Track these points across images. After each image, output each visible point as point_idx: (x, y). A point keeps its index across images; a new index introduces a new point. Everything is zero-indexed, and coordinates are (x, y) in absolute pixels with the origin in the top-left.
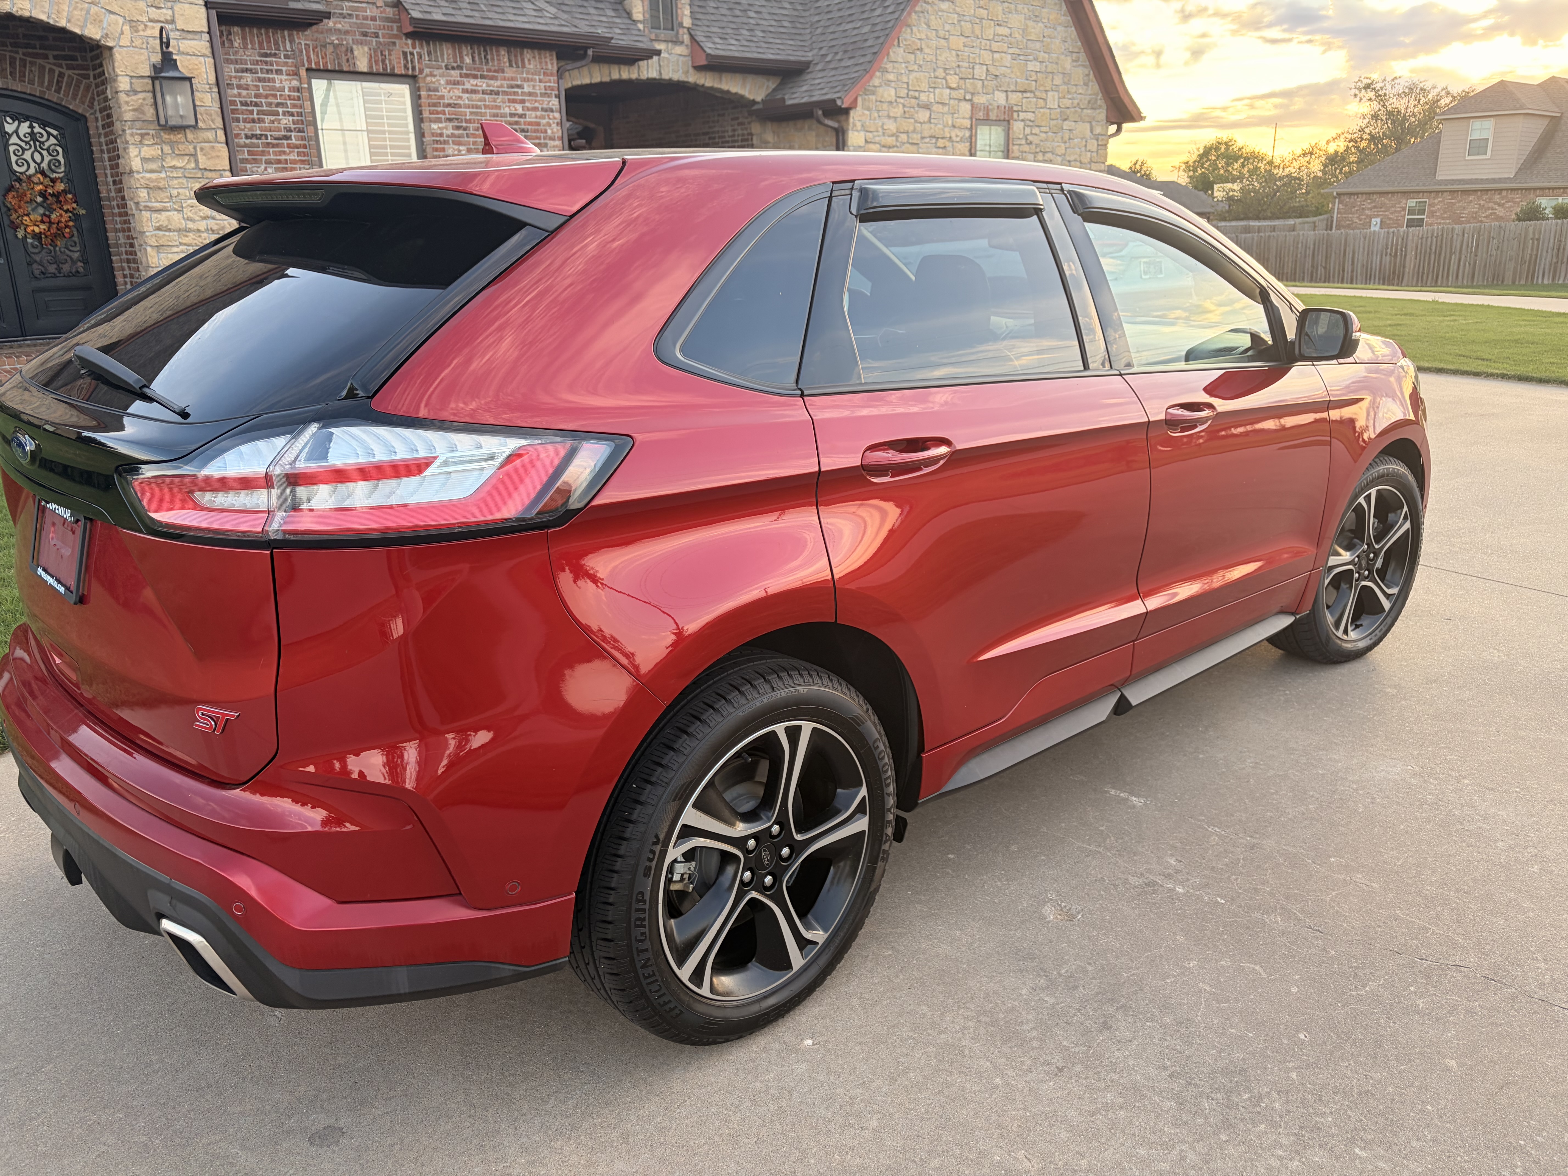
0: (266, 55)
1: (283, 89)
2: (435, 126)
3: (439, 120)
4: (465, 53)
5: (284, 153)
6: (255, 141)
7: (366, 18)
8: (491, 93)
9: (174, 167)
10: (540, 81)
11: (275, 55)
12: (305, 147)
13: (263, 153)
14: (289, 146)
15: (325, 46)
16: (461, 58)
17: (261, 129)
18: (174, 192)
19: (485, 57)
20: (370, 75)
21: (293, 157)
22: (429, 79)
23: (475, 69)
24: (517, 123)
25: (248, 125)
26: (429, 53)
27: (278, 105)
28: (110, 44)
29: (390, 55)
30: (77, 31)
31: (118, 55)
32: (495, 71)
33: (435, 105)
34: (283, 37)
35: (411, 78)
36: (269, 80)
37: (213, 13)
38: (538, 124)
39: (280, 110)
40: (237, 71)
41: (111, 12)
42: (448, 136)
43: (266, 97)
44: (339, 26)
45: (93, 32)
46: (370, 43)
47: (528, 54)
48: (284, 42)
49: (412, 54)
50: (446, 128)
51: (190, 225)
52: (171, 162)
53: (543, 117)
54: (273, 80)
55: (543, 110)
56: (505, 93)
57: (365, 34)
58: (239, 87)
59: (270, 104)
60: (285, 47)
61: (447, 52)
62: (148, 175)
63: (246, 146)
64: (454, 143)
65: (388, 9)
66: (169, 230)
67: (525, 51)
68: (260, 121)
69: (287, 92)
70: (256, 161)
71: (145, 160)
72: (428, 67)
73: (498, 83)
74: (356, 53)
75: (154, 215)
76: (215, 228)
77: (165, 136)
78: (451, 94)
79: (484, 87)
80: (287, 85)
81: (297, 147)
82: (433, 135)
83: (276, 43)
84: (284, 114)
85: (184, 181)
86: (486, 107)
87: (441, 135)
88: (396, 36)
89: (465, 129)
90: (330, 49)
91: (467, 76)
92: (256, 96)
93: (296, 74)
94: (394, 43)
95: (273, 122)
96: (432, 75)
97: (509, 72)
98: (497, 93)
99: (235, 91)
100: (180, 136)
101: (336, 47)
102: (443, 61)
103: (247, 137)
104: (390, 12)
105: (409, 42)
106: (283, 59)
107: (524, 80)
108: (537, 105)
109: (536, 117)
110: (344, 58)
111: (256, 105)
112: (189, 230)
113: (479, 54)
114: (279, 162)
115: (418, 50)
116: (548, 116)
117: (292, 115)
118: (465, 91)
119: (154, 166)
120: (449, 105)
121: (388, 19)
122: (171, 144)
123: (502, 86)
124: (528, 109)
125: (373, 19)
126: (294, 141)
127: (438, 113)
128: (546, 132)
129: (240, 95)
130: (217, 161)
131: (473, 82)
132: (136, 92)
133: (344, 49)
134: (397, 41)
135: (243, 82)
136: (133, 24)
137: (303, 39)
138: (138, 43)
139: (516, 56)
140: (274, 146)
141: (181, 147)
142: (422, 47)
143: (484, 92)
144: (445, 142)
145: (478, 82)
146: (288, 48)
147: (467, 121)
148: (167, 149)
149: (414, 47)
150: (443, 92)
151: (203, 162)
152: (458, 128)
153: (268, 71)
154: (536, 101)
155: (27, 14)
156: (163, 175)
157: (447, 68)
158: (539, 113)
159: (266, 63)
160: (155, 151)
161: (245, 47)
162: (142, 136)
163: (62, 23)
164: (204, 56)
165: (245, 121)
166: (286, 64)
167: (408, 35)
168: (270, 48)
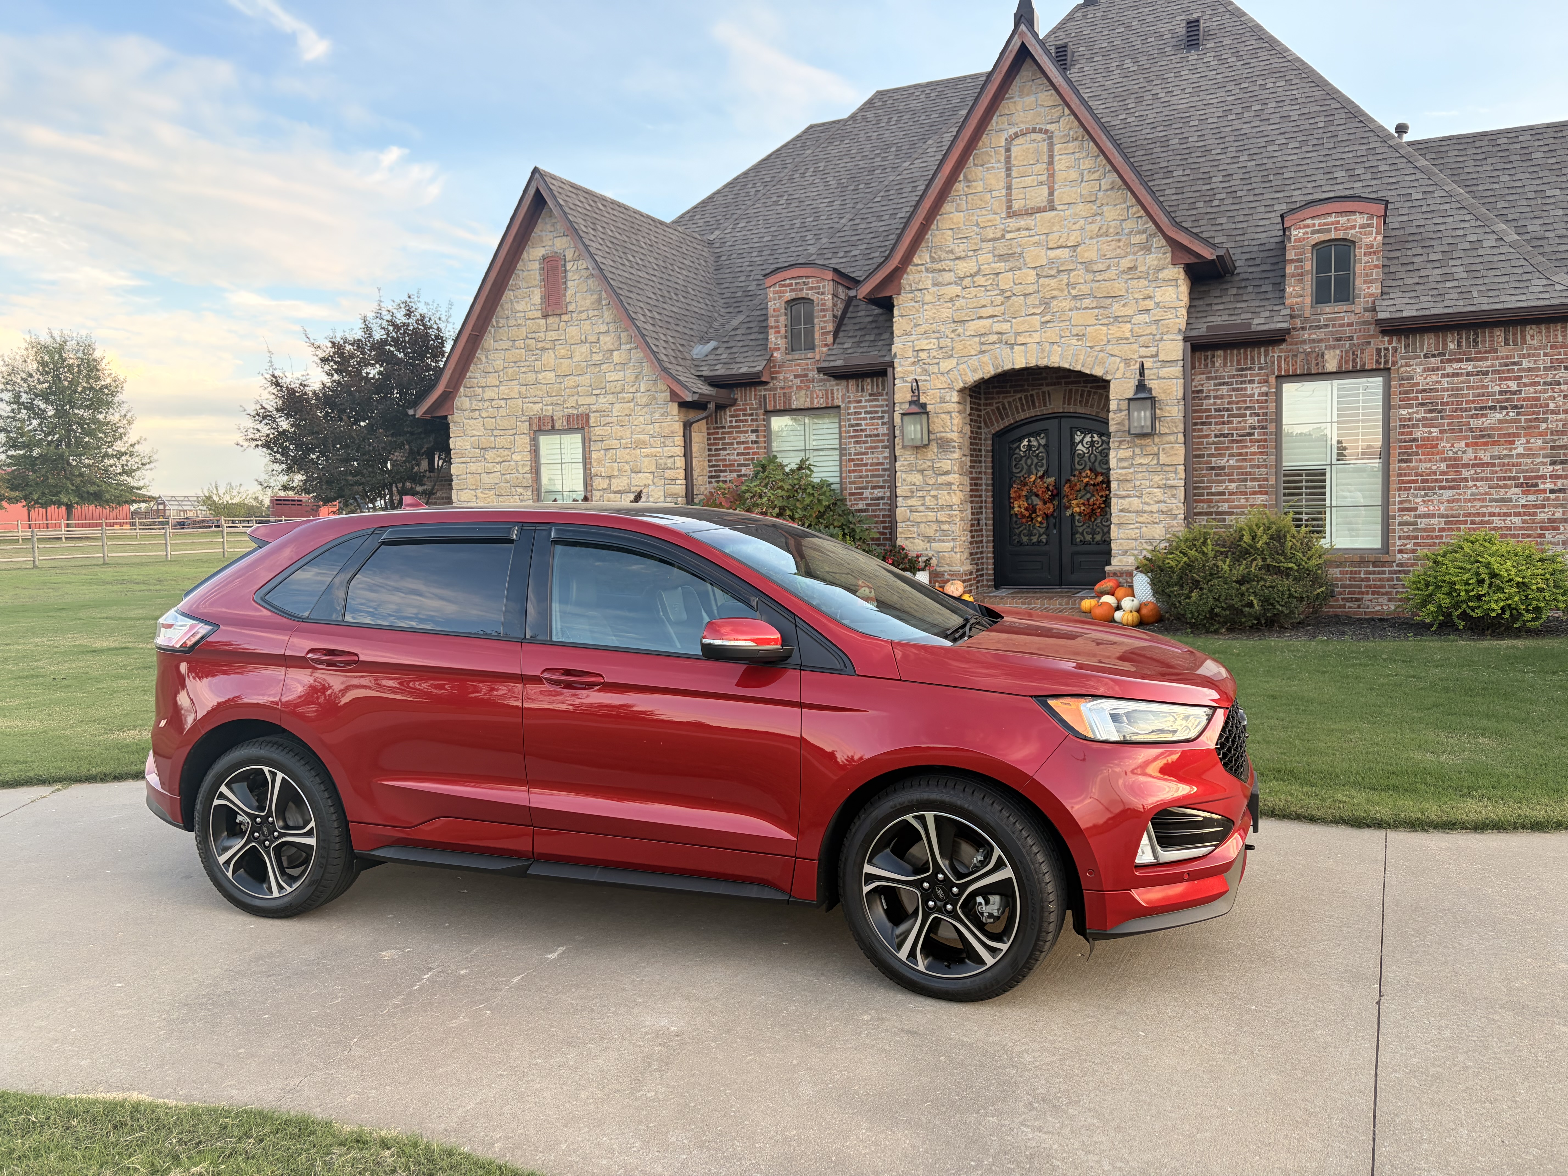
0: (1242, 370)
1: (1253, 395)
2: (1403, 412)
3: (1411, 406)
4: (1449, 339)
5: (1246, 447)
6: (1222, 439)
7: (1343, 325)
8: (1478, 373)
9: (1140, 464)
10: (1545, 355)
11: (1250, 369)
12: (1265, 440)
13: (1227, 448)
14: (1251, 441)
15: (1296, 356)
16: (1445, 345)
17: (1229, 429)
18: (1138, 483)
19: (1474, 340)
20: (1339, 374)
21: (1254, 449)
22: (1403, 369)
23: (1460, 353)
24: (1507, 400)
25: (1218, 427)
26: (1407, 346)
27: (1247, 408)
28: (1108, 378)
29: (1362, 353)
30: (1088, 372)
31: (1112, 386)
32: (1486, 352)
33: (1406, 392)
34: (1260, 354)
35: (1383, 370)
36: (1242, 389)
37: (1189, 344)
38: (1539, 399)
39: (1248, 412)
40: (1215, 385)
41: (1112, 355)
42: (1418, 420)
43: (1237, 403)
44: (1314, 336)
45: (1098, 372)
46: (1343, 346)
47: (1530, 330)
48: (1259, 358)
49: (1387, 349)
50: (1417, 413)
51: (1146, 508)
52: (1138, 460)
53: (1545, 391)
54: (1246, 389)
55: (1545, 383)
56: (1494, 372)
57: (1339, 339)
58: (1215, 397)
59: (1239, 409)
60: (1259, 360)
61: (1428, 342)
62: (1120, 471)
63: (1214, 443)
64: (1424, 426)
65: (1367, 314)
66: (1130, 512)
67: (1528, 327)
68: (1229, 422)
69: (1256, 397)
70: (1220, 455)
71: (1120, 460)
72: (1402, 358)
73: (1489, 363)
74: (1326, 357)
75: (1120, 501)
76: (1165, 509)
77: (1138, 441)
78: (1428, 380)
79: (1470, 368)
80: (1257, 392)
81: (1258, 441)
82: (1400, 420)
83: (1253, 359)
84: (1251, 415)
85: (1147, 474)
86: (1468, 388)
87: (1410, 419)
88: (1372, 336)
89: (1440, 412)
90: (1301, 357)
91: (1449, 361)
92: (1229, 403)
93: (1266, 381)
94: (1369, 343)
95: (1240, 422)
96: (1407, 365)
97: (1503, 351)
98: (1487, 373)
99: (1212, 401)
100: (1148, 441)
101: (1307, 354)
102: (1422, 351)
103: (1216, 436)
104: (1368, 316)
105: (1386, 339)
106: (1257, 371)
107: (1524, 356)
108: (1537, 379)
109: (1536, 392)
110: (1314, 362)
111: (1228, 410)
112: (1145, 512)
113: (1468, 338)
114: (1240, 454)
115: (1394, 345)
116: (1553, 389)
117: (1258, 415)
118: (1443, 376)
119: (1125, 464)
120: (1424, 391)
121: (1365, 323)
122: (1141, 446)
123: (1493, 366)
124: (1525, 385)
125: (1350, 325)
126: (1256, 436)
127: (1409, 399)
128: (1547, 405)
129: (1215, 404)
130: (1174, 458)
131: (1455, 365)
132: (1121, 411)
133: (1314, 355)
134: (1372, 341)
135: (1219, 393)
136: (1127, 361)
137: (1276, 353)
138: (1128, 375)
139: (1515, 334)
140: (1238, 442)
141: (1148, 449)
142: (1399, 341)
143: (1468, 374)
144: (1413, 426)
145: (1463, 365)
146: (1262, 361)
147: (1443, 404)
148: (1137, 451)
149: (1390, 343)
150: (1419, 379)
151: (1163, 458)
152: (1431, 411)
153: (1242, 383)
154: (1537, 376)
155: (1056, 365)
156: (1131, 470)
157: (1426, 356)
158: (1539, 388)
159: (1241, 376)
160: (1129, 453)
161: (1225, 365)
162: (1120, 442)
163: (1078, 368)
164: (1177, 378)
165: (1216, 423)
166: (1258, 375)
167: (1384, 332)
168: (1246, 363)
